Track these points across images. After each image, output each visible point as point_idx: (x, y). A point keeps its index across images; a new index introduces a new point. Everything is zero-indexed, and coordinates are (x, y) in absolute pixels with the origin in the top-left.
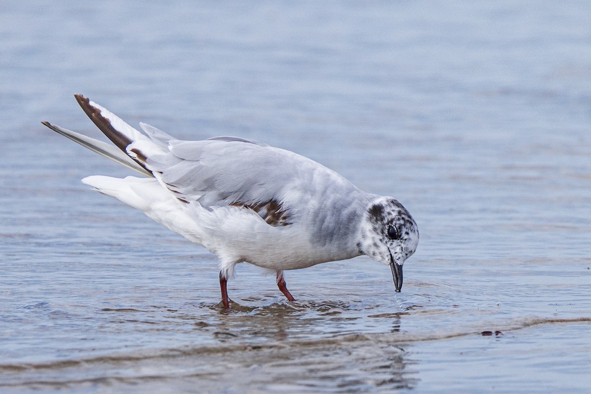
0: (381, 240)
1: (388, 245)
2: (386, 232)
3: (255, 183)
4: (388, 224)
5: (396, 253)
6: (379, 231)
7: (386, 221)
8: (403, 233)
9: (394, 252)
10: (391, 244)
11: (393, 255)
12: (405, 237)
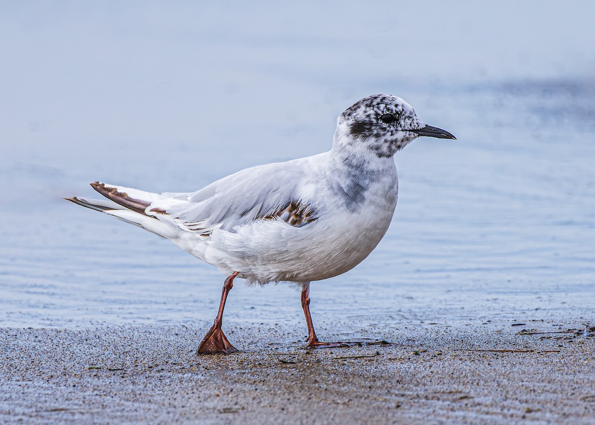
0: (392, 135)
1: (400, 129)
2: (385, 125)
3: (269, 192)
4: (377, 119)
5: (411, 125)
6: (382, 133)
7: (374, 121)
8: (394, 108)
9: (409, 126)
10: (401, 126)
11: (411, 129)
12: (400, 108)
